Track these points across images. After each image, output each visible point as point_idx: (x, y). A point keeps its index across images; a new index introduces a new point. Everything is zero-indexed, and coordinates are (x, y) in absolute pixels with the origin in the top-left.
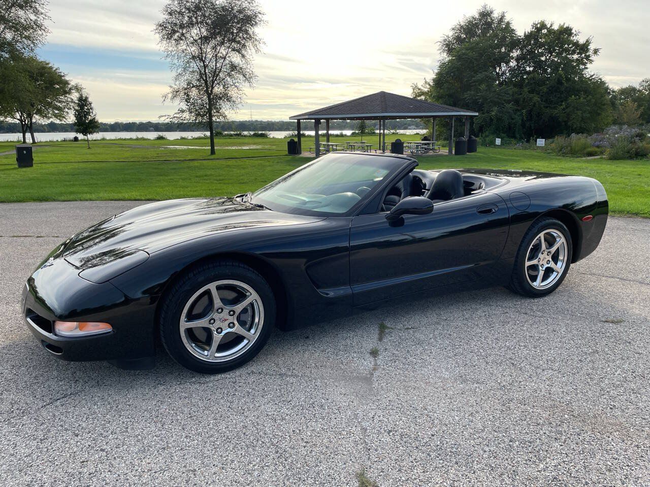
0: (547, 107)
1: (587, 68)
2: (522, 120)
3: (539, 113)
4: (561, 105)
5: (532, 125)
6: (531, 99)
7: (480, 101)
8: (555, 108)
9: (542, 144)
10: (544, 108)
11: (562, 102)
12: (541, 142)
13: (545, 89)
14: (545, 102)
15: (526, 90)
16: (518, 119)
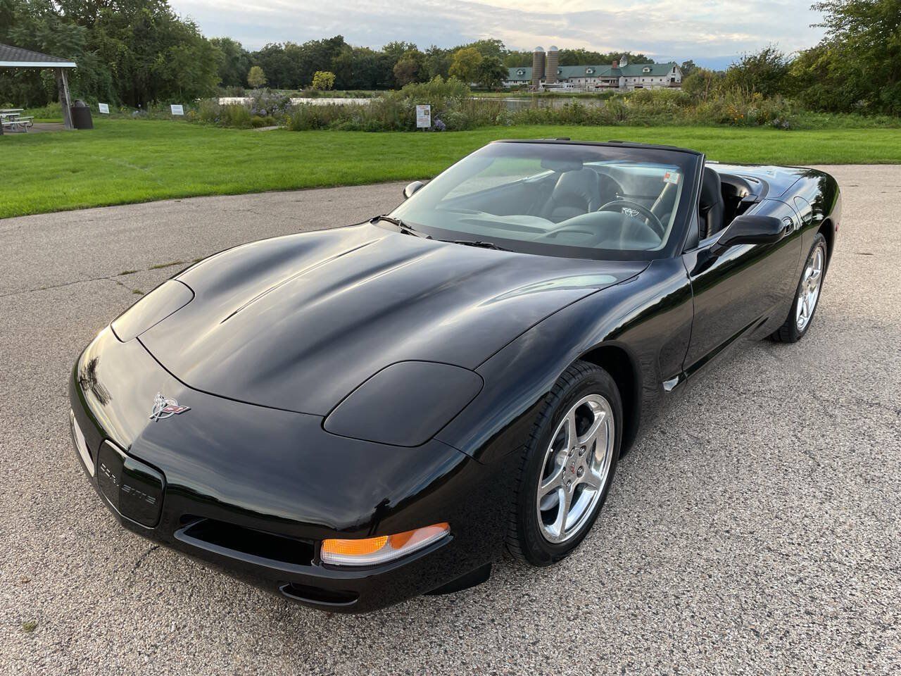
0: (138, 59)
1: (169, 7)
2: (113, 77)
3: (131, 67)
4: (158, 57)
5: (127, 85)
6: (115, 45)
7: (44, 44)
8: (152, 61)
9: (180, 112)
10: (136, 61)
11: (157, 52)
12: (177, 109)
13: (131, 33)
14: (134, 51)
15: (103, 31)
16: (107, 75)
